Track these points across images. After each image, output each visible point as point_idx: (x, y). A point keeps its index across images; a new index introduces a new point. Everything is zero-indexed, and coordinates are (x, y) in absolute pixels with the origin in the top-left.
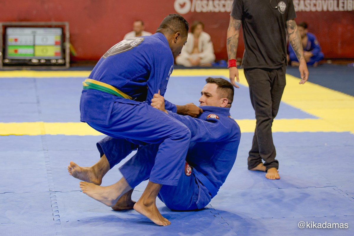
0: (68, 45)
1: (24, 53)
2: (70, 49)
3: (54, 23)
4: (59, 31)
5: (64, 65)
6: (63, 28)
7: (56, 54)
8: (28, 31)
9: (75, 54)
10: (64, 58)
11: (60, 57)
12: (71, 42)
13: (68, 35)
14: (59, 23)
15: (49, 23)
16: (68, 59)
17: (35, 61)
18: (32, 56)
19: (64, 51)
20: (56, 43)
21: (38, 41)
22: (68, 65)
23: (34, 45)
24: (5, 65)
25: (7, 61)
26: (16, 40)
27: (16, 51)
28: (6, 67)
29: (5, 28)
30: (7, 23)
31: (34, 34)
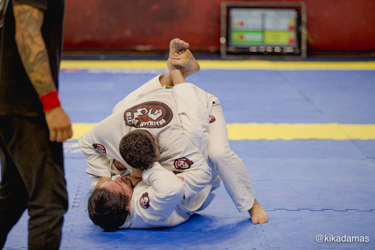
0: (304, 31)
1: (251, 39)
4: (293, 14)
5: (300, 54)
6: (298, 10)
7: (291, 41)
8: (256, 13)
9: (311, 41)
10: (299, 46)
11: (295, 44)
12: (308, 28)
13: (304, 18)
14: (293, 4)
16: (304, 47)
18: (260, 44)
19: (299, 37)
20: (291, 28)
21: (269, 24)
22: (304, 54)
23: (263, 31)
24: (229, 53)
25: (231, 49)
26: (242, 24)
27: (242, 37)
28: (231, 57)
29: (229, 9)
30: (231, 3)
31: (263, 17)
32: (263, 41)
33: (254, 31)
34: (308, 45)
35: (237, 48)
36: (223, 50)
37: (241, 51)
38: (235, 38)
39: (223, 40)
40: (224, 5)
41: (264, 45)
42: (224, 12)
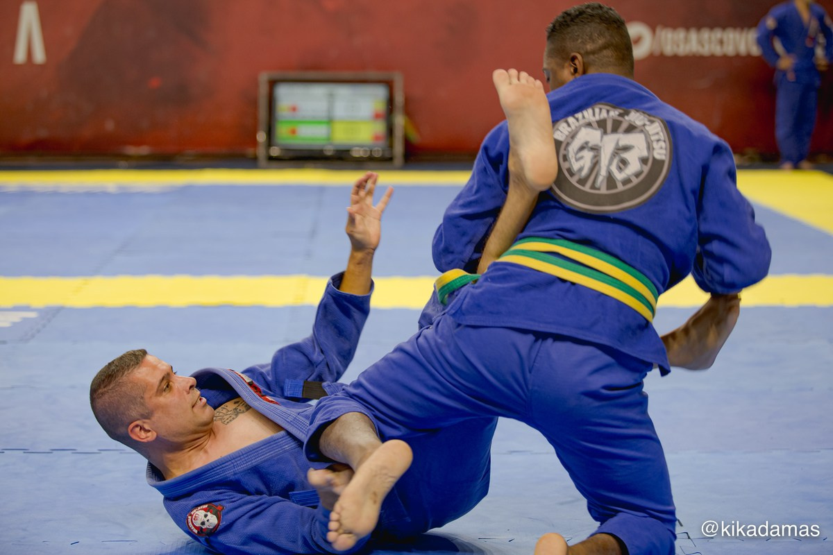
0: (400, 120)
1: (310, 135)
2: (405, 128)
3: (372, 74)
5: (391, 159)
6: (389, 84)
7: (377, 138)
8: (319, 91)
9: (415, 137)
10: (391, 146)
11: (382, 143)
12: (408, 112)
13: (399, 99)
14: (383, 75)
15: (362, 74)
16: (399, 149)
17: (329, 154)
18: (324, 142)
19: (390, 131)
20: (377, 116)
21: (340, 110)
22: (399, 159)
23: (330, 121)
24: (271, 159)
25: (275, 152)
26: (294, 109)
27: (293, 132)
28: (274, 163)
29: (273, 84)
30: (276, 74)
31: (331, 96)
32: (329, 138)
33: (315, 121)
34: (408, 144)
35: (287, 150)
36: (261, 152)
37: (291, 154)
38: (283, 133)
39: (261, 137)
40: (264, 77)
41: (331, 144)
42: (263, 90)
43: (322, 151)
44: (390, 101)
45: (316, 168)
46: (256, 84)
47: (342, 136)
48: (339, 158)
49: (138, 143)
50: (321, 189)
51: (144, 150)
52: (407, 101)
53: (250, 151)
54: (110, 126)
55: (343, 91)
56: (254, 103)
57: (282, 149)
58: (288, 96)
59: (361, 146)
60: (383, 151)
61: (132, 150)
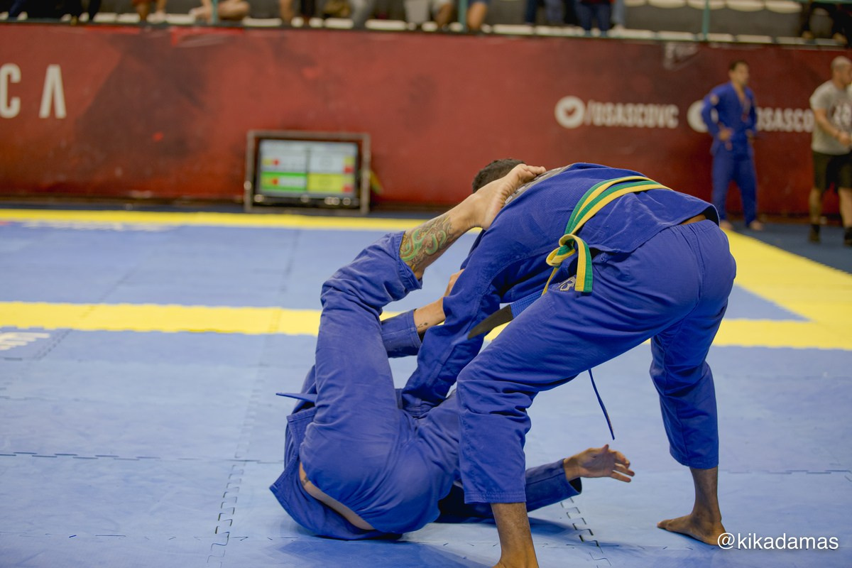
0: (367, 175)
1: (289, 185)
2: (371, 181)
3: (344, 134)
4: (351, 150)
5: (358, 208)
6: (359, 144)
7: (346, 189)
8: (298, 147)
9: (379, 189)
10: (359, 197)
11: (351, 194)
12: (374, 168)
13: (367, 156)
14: (353, 135)
15: (335, 135)
16: (365, 199)
17: (305, 200)
18: (302, 192)
19: (358, 184)
20: (347, 171)
21: (315, 164)
22: (365, 208)
23: (307, 173)
24: (255, 204)
25: (259, 198)
26: (276, 163)
27: (275, 182)
28: (258, 209)
29: (259, 140)
30: (263, 133)
31: (308, 153)
32: (306, 188)
33: (294, 173)
34: (372, 194)
35: (269, 197)
36: (247, 198)
37: (274, 201)
38: (266, 182)
39: (248, 186)
40: (251, 135)
41: (307, 194)
42: (251, 145)
43: (299, 199)
44: (359, 159)
45: (294, 214)
46: (245, 140)
47: (317, 187)
48: (315, 206)
49: (142, 189)
50: (297, 232)
51: (147, 194)
52: (373, 158)
53: (238, 198)
54: (119, 172)
55: (319, 148)
56: (243, 156)
57: (265, 197)
58: (271, 151)
59: (332, 196)
60: (352, 200)
61: (136, 194)
